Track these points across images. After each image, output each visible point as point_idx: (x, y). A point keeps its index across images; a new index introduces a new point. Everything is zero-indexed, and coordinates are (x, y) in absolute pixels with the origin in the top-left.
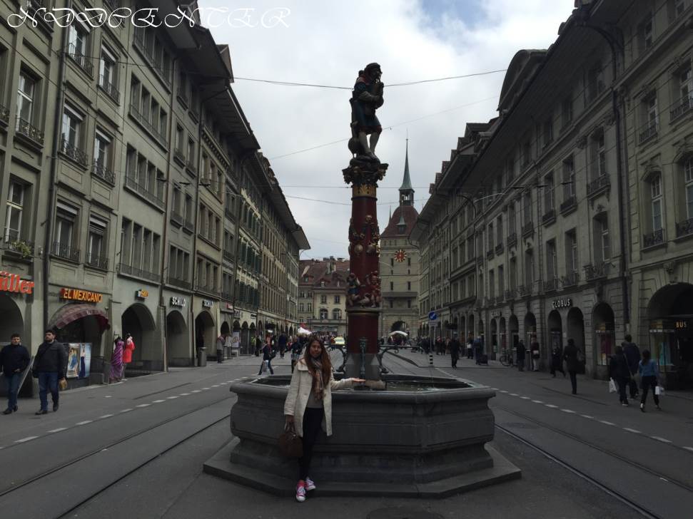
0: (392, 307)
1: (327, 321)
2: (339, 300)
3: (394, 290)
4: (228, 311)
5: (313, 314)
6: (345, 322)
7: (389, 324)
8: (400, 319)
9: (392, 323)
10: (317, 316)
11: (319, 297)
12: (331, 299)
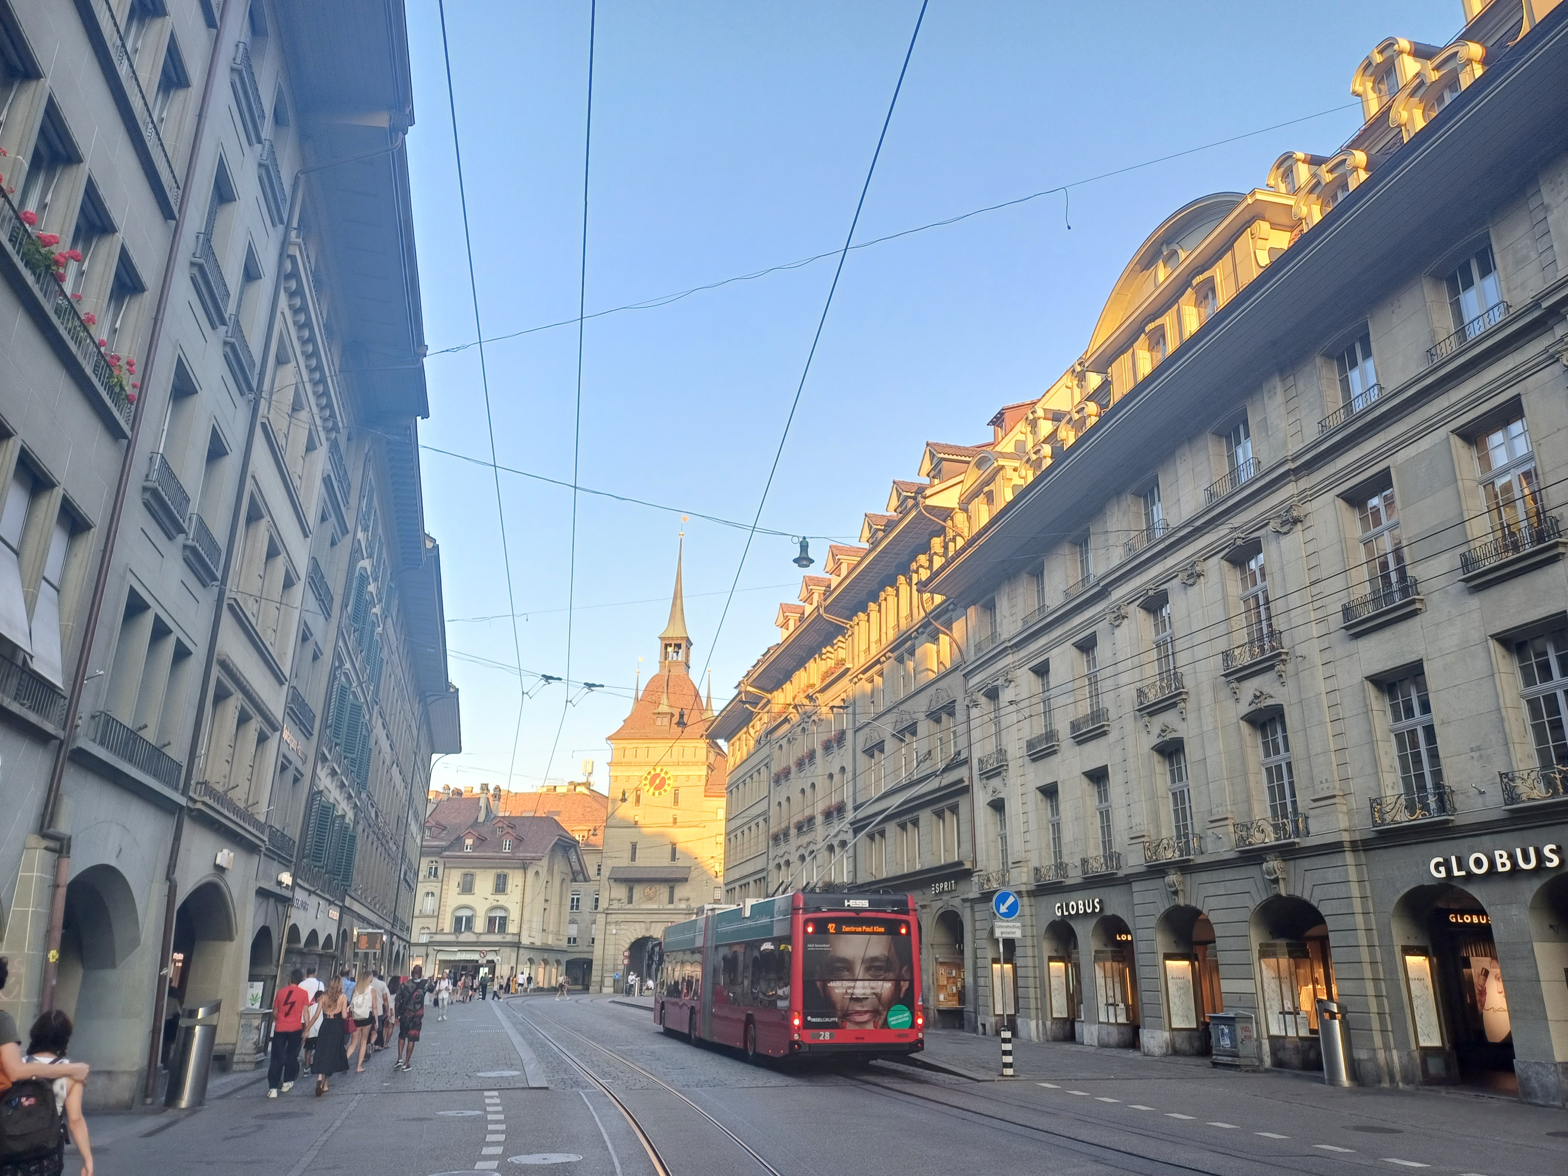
0: (630, 901)
1: (472, 938)
2: (505, 884)
3: (639, 862)
4: (277, 890)
5: (436, 919)
6: (516, 939)
7: (622, 942)
8: (647, 930)
9: (629, 942)
10: (447, 924)
11: (455, 877)
12: (484, 882)
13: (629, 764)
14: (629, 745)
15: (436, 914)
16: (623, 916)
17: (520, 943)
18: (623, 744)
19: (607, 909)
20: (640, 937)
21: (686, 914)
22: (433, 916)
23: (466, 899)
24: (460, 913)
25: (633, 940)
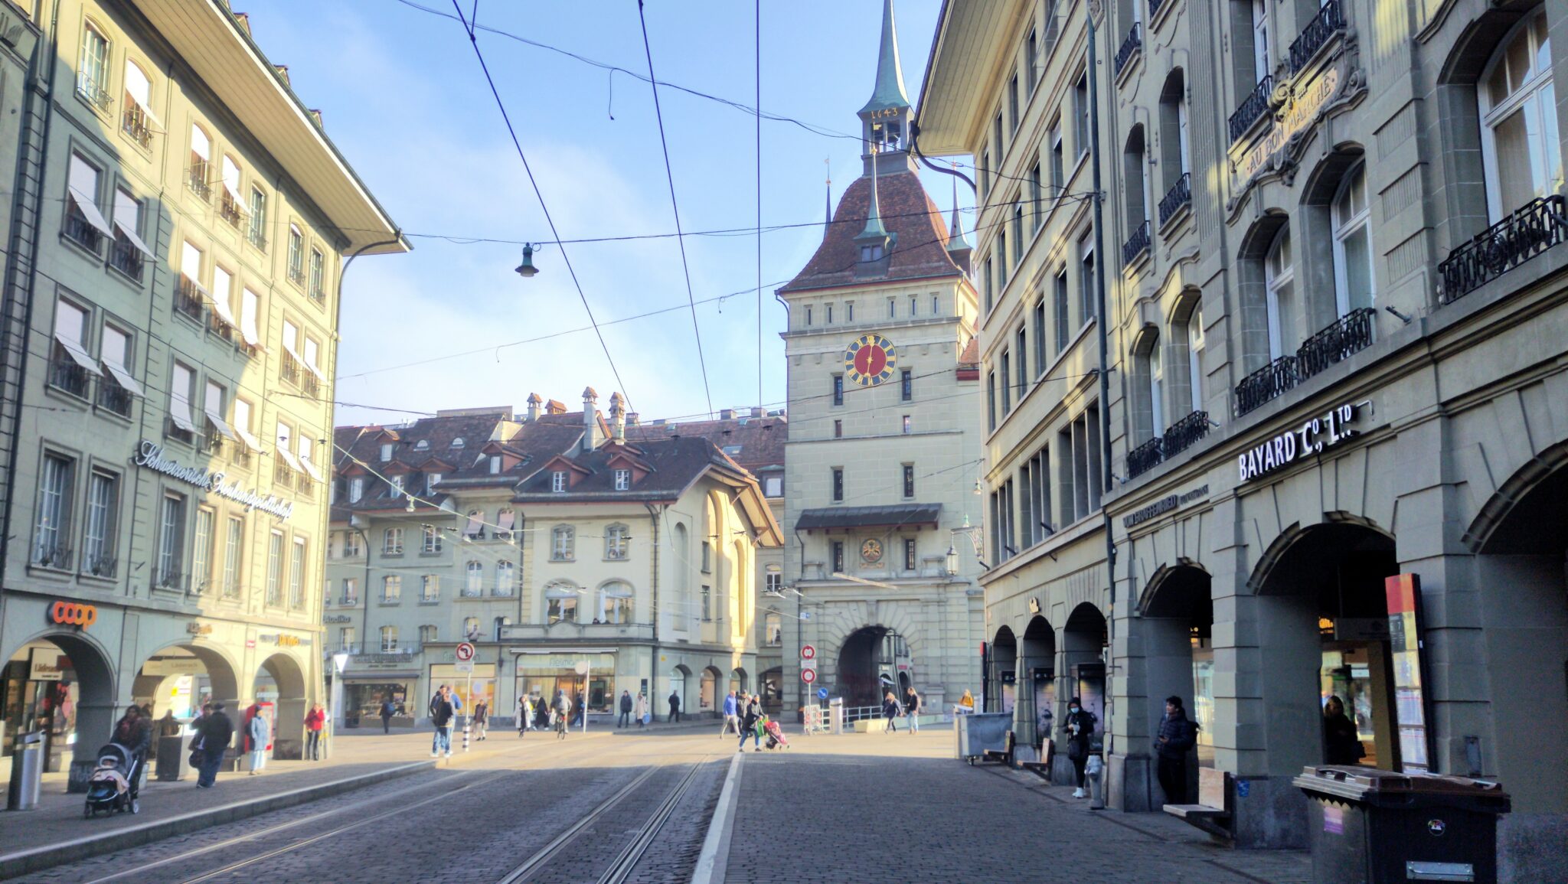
0: (838, 567)
2: (622, 544)
3: (847, 500)
5: (517, 603)
6: (648, 634)
7: (830, 637)
8: (871, 614)
9: (841, 636)
10: (535, 611)
11: (541, 535)
12: (590, 542)
13: (818, 333)
14: (817, 301)
15: (517, 595)
16: (827, 592)
17: (655, 639)
18: (806, 298)
19: (800, 580)
20: (860, 626)
21: (938, 586)
22: (513, 600)
23: (561, 570)
24: (556, 592)
25: (848, 633)
